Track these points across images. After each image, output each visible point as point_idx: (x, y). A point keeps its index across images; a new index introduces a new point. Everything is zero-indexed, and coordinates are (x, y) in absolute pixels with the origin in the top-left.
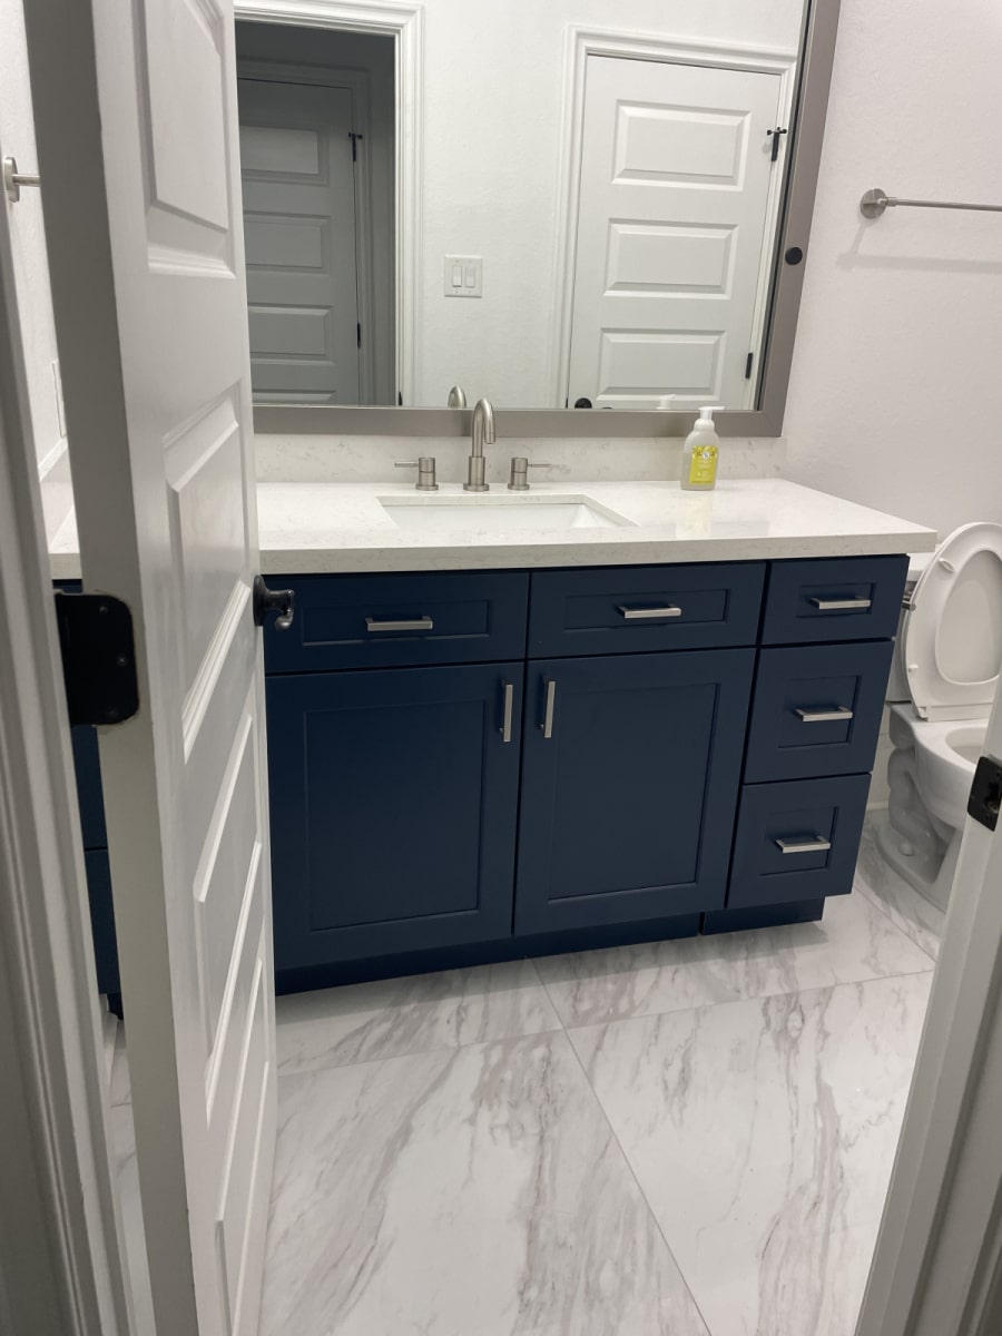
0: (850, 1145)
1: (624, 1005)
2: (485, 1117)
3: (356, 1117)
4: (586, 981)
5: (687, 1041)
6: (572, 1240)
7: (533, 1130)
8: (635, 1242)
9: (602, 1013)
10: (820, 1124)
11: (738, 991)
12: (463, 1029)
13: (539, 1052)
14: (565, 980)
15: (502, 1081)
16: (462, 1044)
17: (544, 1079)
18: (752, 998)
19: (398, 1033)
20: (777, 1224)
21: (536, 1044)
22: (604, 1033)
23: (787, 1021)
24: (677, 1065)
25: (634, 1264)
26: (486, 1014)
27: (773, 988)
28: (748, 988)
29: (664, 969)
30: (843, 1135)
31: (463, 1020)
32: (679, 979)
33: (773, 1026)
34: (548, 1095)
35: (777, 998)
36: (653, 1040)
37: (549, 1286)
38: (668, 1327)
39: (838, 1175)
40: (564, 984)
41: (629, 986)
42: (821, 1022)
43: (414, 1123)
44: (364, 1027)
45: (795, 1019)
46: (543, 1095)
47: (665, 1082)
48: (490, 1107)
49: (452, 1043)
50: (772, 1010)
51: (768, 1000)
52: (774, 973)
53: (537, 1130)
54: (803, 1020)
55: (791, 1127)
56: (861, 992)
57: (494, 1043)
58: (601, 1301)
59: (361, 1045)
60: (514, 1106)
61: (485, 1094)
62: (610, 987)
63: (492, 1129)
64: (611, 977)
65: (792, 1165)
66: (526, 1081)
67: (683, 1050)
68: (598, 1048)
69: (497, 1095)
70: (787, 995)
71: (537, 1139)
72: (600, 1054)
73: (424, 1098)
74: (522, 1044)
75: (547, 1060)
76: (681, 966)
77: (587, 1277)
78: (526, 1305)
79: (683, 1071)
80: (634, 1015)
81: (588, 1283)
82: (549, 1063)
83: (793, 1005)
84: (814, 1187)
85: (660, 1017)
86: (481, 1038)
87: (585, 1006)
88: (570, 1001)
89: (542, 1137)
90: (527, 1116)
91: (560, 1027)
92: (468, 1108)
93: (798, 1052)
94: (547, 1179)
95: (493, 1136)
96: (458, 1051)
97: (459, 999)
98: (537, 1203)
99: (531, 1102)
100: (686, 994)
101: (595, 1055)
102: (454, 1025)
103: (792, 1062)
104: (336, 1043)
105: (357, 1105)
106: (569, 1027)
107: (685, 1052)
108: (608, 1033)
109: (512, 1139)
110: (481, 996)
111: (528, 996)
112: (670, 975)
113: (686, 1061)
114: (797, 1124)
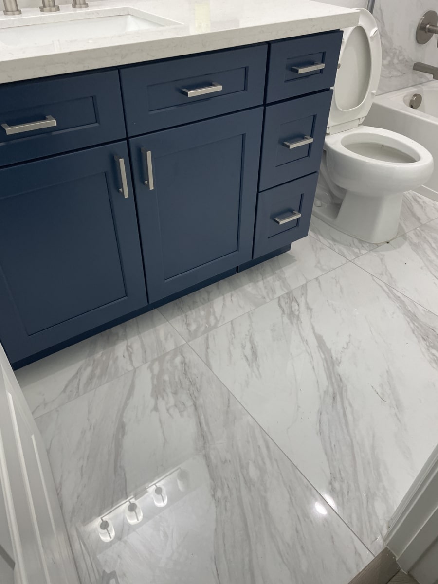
0: (340, 363)
1: (212, 321)
2: (162, 405)
3: (91, 426)
4: (189, 313)
5: (249, 332)
6: (228, 458)
7: (189, 403)
8: (259, 447)
9: (203, 329)
10: (323, 357)
11: (265, 298)
12: (134, 358)
13: (178, 360)
14: (178, 315)
15: (164, 381)
16: (136, 367)
17: (186, 374)
18: (271, 300)
19: (98, 372)
20: (321, 414)
21: (175, 356)
22: (207, 339)
23: (291, 307)
24: (248, 346)
25: (263, 459)
26: (143, 346)
27: (280, 293)
28: (268, 296)
29: (225, 295)
30: (334, 358)
31: (131, 353)
32: (234, 299)
33: (286, 312)
34: (191, 382)
35: (282, 296)
36: (233, 335)
37: (226, 486)
38: (289, 486)
39: (339, 379)
40: (179, 317)
41: (211, 310)
42: (307, 303)
43: (125, 420)
44: (77, 373)
45: (295, 307)
46: (188, 383)
47: (245, 356)
48: (163, 399)
49: (130, 368)
50: (283, 304)
51: (279, 298)
52: (278, 284)
53: (191, 403)
54: (298, 305)
55: (311, 362)
56: (319, 283)
57: (153, 361)
58: (254, 485)
59: (79, 385)
60: (175, 393)
61: (158, 392)
62: (202, 313)
63: (168, 410)
64: (201, 307)
65: (318, 382)
66: (176, 377)
67: (248, 337)
68: (207, 348)
69: (164, 390)
70: (287, 294)
71: (193, 408)
72: (209, 351)
73: (126, 404)
74: (168, 358)
75: (184, 363)
76: (233, 292)
77: (243, 475)
78: (218, 502)
79: (252, 348)
80: (219, 325)
81: (244, 478)
82: (185, 364)
83: (291, 299)
84: (331, 390)
85: (232, 322)
86: (145, 361)
87: (193, 327)
88: (185, 326)
89: (195, 406)
90: (184, 397)
91: (184, 342)
92: (152, 402)
93: (301, 322)
94: (205, 429)
95: (170, 414)
96: (135, 372)
97: (125, 342)
98: (205, 443)
99: (183, 388)
100: (240, 307)
101: (207, 352)
102: (127, 357)
103: (300, 328)
104: (64, 387)
105: (88, 420)
106: (189, 341)
107: (250, 337)
108: (210, 339)
109: (181, 412)
110: (137, 337)
111: (162, 330)
112: (229, 298)
113: (252, 342)
114: (313, 361)
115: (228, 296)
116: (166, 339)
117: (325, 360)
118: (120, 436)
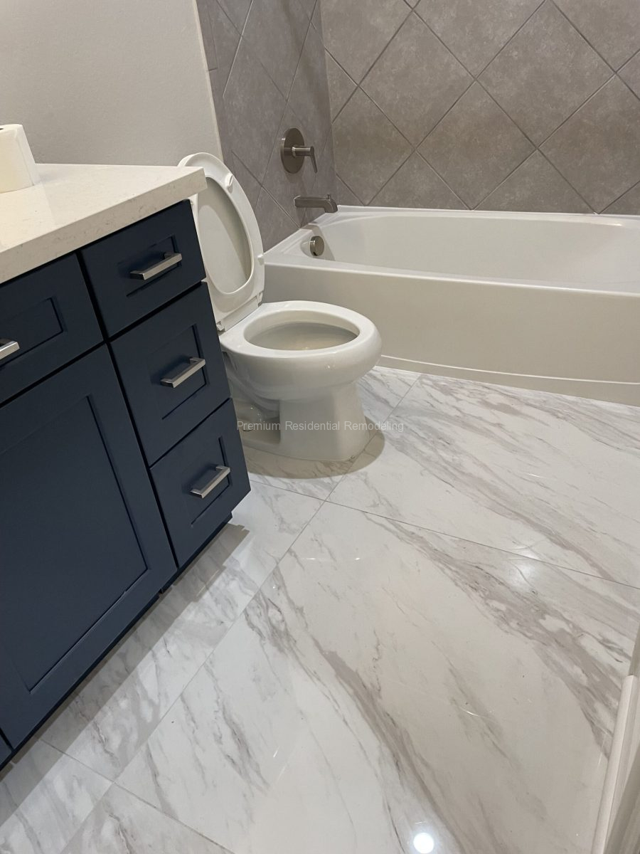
0: (379, 691)
1: (148, 713)
4: (100, 714)
5: (218, 703)
9: (134, 737)
10: (351, 691)
11: (222, 622)
13: (108, 830)
14: (80, 731)
18: (234, 621)
20: (389, 809)
21: (99, 823)
22: (149, 755)
23: (270, 620)
24: (226, 731)
27: (243, 600)
28: (226, 615)
29: (154, 648)
30: (369, 686)
32: (172, 648)
33: (265, 634)
35: (249, 605)
36: (192, 724)
39: (391, 723)
40: (83, 734)
41: (139, 690)
42: (291, 602)
45: (274, 615)
47: (229, 757)
50: (255, 620)
51: (245, 611)
52: (234, 585)
54: (279, 611)
55: (337, 711)
56: (296, 556)
62: (124, 704)
64: (118, 693)
65: (361, 746)
67: (220, 714)
68: (155, 775)
70: (255, 598)
72: (159, 779)
74: (87, 835)
75: (121, 831)
76: (166, 635)
79: (234, 733)
80: (162, 714)
82: (124, 831)
83: (265, 605)
84: (387, 751)
85: (182, 697)
87: (115, 742)
88: (99, 748)
91: (108, 784)
93: (295, 641)
100: (188, 658)
101: (158, 785)
103: (298, 653)
106: (116, 776)
107: (224, 713)
108: (153, 752)
111: (58, 778)
112: (163, 650)
113: (229, 722)
114: (339, 707)
115: (159, 647)
116: (71, 795)
117: (356, 695)
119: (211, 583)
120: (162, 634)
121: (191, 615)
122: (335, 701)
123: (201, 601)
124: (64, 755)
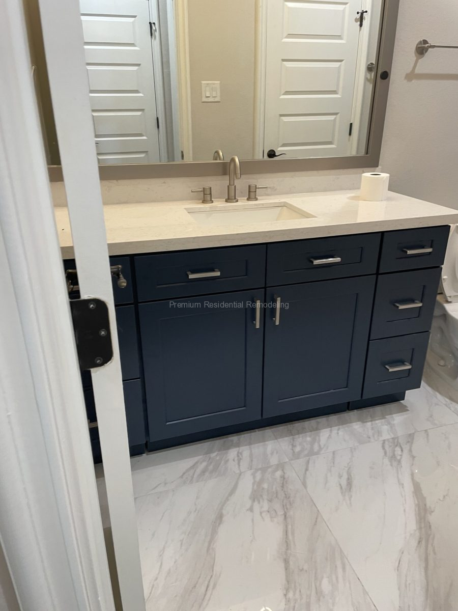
0: (432, 512)
1: (316, 447)
2: (256, 506)
3: (196, 510)
4: (297, 436)
5: (348, 464)
6: (306, 567)
7: (281, 512)
8: (336, 567)
9: (306, 452)
10: (416, 502)
11: (370, 438)
12: (241, 464)
13: (278, 474)
14: (286, 436)
15: (263, 489)
16: (242, 471)
17: (283, 487)
18: (376, 441)
19: (211, 467)
20: (403, 553)
21: (276, 470)
22: (308, 462)
23: (394, 451)
24: (345, 476)
25: (337, 578)
26: (251, 456)
27: (386, 436)
28: (373, 436)
29: (333, 428)
30: (428, 507)
31: (241, 459)
32: (341, 433)
33: (388, 454)
34: (286, 495)
35: (388, 440)
36: (332, 464)
37: (298, 590)
38: (357, 608)
39: (428, 526)
40: (286, 438)
41: (317, 438)
42: (410, 451)
43: (224, 512)
44: (194, 465)
45: (398, 451)
46: (283, 495)
47: (340, 485)
48: (259, 503)
49: (238, 472)
50: (387, 447)
51: (384, 441)
52: (385, 428)
53: (282, 513)
54: (402, 450)
55: (403, 504)
56: (428, 435)
57: (257, 470)
58: (324, 597)
59: (194, 474)
60: (270, 501)
61: (255, 496)
62: (308, 439)
63: (261, 513)
64: (308, 434)
65: (406, 524)
66: (274, 487)
67: (347, 468)
68: (307, 470)
69: (261, 496)
70: (393, 438)
71: (283, 517)
72: (307, 472)
73: (227, 499)
74: (270, 470)
75: (283, 477)
76: (341, 426)
77: (316, 586)
78: (288, 601)
79: (348, 479)
80: (322, 452)
81: (316, 588)
82: (284, 478)
83: (396, 444)
84: (418, 534)
85: (334, 453)
86: (250, 468)
87: (298, 449)
88: (290, 447)
89: (285, 516)
90: (277, 506)
91: (287, 460)
92: (248, 504)
93: (402, 467)
94: (290, 537)
95: (262, 517)
96: (240, 475)
97: (238, 448)
98: (287, 549)
99: (278, 498)
100: (345, 440)
101: (305, 473)
102: (236, 462)
103: (399, 472)
104: (182, 474)
105: (195, 504)
106: (292, 460)
107: (348, 469)
108: (310, 462)
109: (271, 517)
110: (248, 447)
111: (270, 445)
112: (336, 431)
113: (349, 474)
114: (406, 503)
115: (335, 429)
116: (272, 454)
117: (418, 505)
118: (217, 524)
119: (375, 420)
120: (339, 425)
121: (357, 426)
122: (405, 500)
123: (365, 424)
124: (276, 441)
